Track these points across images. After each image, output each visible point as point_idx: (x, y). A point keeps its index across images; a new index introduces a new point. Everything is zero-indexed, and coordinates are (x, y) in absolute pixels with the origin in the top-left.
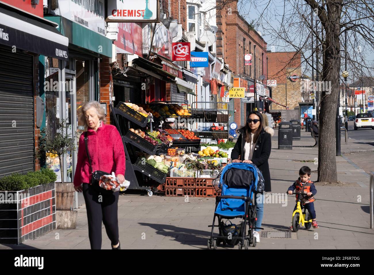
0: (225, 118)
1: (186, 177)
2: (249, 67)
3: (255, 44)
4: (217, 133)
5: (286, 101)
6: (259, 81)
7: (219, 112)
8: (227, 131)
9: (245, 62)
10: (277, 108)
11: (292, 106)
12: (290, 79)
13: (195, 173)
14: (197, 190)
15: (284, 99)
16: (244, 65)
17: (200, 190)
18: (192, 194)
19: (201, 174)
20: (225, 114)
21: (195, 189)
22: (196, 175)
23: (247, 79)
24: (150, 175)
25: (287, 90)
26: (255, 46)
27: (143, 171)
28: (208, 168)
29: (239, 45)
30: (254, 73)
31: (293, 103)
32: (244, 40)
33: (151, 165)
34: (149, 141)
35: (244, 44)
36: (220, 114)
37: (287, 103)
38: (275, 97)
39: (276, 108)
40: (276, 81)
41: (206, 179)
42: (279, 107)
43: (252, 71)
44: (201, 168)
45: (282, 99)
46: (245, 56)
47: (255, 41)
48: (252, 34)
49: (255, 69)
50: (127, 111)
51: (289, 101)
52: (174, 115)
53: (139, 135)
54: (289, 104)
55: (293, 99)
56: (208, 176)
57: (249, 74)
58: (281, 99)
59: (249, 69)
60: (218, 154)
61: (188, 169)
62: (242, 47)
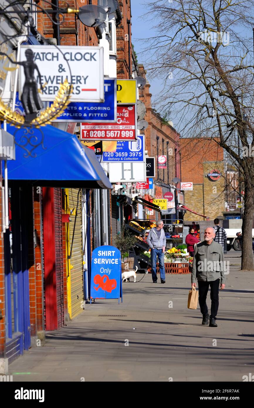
0: (180, 230)
1: (167, 263)
2: (162, 170)
3: (167, 141)
4: (175, 240)
5: (203, 208)
6: (172, 185)
7: (177, 226)
8: (182, 238)
9: (159, 165)
10: (191, 218)
11: (212, 215)
12: (209, 177)
13: (172, 260)
14: (173, 270)
15: (200, 205)
16: (158, 168)
17: (175, 270)
18: (170, 272)
19: (175, 261)
20: (180, 227)
21: (172, 269)
22: (172, 261)
23: (161, 185)
24: (146, 262)
25: (204, 193)
26: (168, 143)
27: (143, 260)
28: (179, 258)
29: (153, 146)
30: (167, 176)
31: (213, 211)
32: (158, 138)
33: (147, 256)
34: (146, 243)
35: (157, 143)
36: (177, 227)
37: (206, 211)
38: (188, 203)
39: (189, 218)
40: (192, 183)
41: (178, 264)
42: (193, 216)
43: (165, 174)
44: (175, 258)
45: (198, 205)
46: (159, 158)
47: (167, 137)
48: (164, 129)
49: (168, 172)
50: (133, 226)
51: (208, 209)
52: (149, 228)
53: (140, 239)
54: (208, 212)
55: (214, 206)
56: (179, 262)
57: (162, 179)
58: (196, 206)
59: (162, 173)
60: (180, 251)
61: (168, 258)
62: (155, 147)
